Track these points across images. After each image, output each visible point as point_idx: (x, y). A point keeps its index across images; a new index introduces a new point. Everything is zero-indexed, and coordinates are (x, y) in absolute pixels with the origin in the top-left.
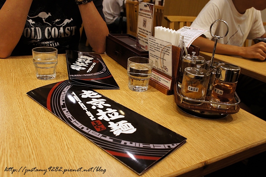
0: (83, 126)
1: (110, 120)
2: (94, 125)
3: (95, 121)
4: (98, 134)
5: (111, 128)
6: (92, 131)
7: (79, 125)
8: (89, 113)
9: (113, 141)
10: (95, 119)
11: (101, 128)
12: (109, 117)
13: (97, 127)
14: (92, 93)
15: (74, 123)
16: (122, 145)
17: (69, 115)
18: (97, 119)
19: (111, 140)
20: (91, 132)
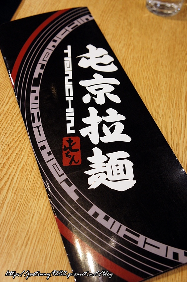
0: (46, 143)
1: (100, 141)
2: (65, 146)
3: (72, 138)
4: (61, 172)
5: (91, 166)
6: (55, 161)
7: (41, 138)
8: (70, 113)
9: (78, 200)
10: (73, 131)
11: (73, 160)
12: (101, 134)
13: (68, 152)
14: (102, 57)
15: (35, 131)
16: (88, 217)
17: (35, 107)
18: (78, 134)
19: (75, 197)
20: (52, 164)
